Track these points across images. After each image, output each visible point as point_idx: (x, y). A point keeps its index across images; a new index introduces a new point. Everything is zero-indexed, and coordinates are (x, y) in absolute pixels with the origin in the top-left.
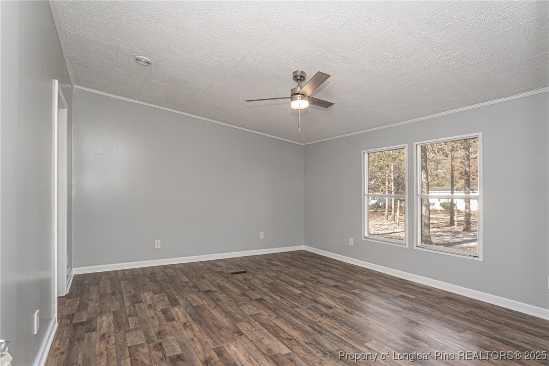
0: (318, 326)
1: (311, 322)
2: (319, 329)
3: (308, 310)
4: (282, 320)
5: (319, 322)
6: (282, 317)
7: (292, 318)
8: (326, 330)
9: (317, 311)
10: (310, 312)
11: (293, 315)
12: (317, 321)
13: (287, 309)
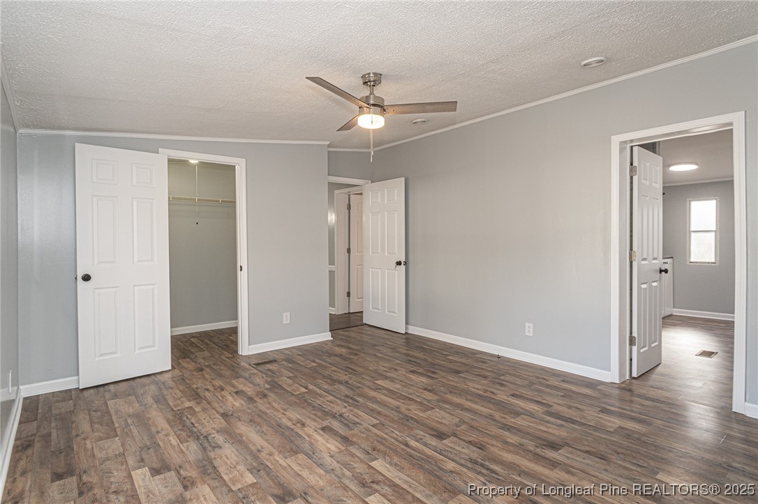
0: (348, 402)
1: (357, 407)
2: (347, 399)
3: (358, 421)
4: (391, 406)
5: (346, 407)
6: (392, 409)
7: (380, 409)
8: (340, 399)
9: (346, 422)
10: (356, 419)
11: (379, 413)
12: (348, 408)
13: (390, 421)
